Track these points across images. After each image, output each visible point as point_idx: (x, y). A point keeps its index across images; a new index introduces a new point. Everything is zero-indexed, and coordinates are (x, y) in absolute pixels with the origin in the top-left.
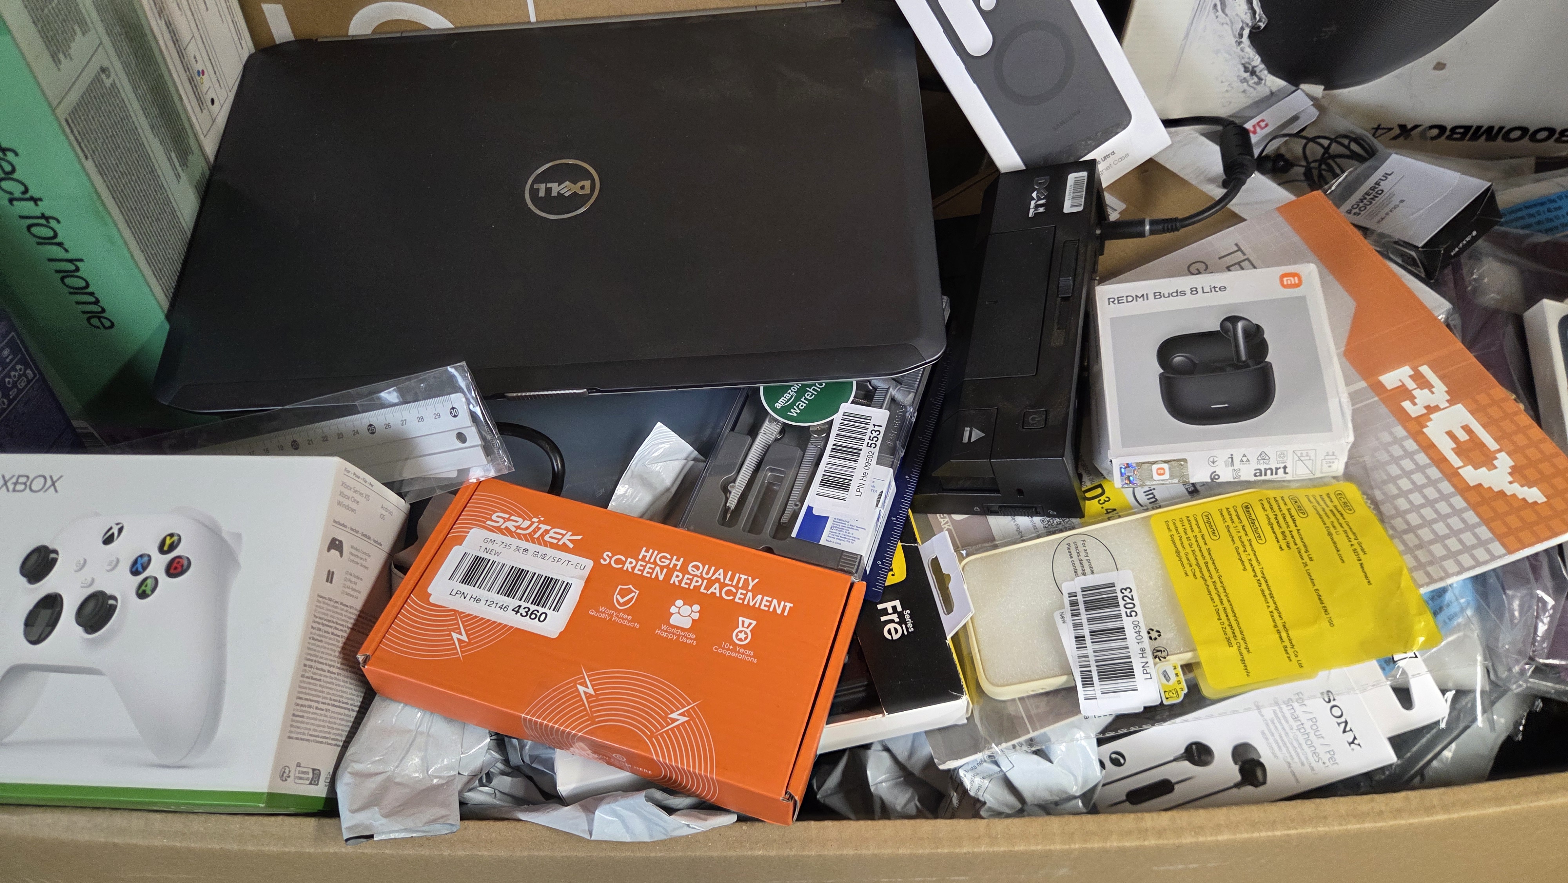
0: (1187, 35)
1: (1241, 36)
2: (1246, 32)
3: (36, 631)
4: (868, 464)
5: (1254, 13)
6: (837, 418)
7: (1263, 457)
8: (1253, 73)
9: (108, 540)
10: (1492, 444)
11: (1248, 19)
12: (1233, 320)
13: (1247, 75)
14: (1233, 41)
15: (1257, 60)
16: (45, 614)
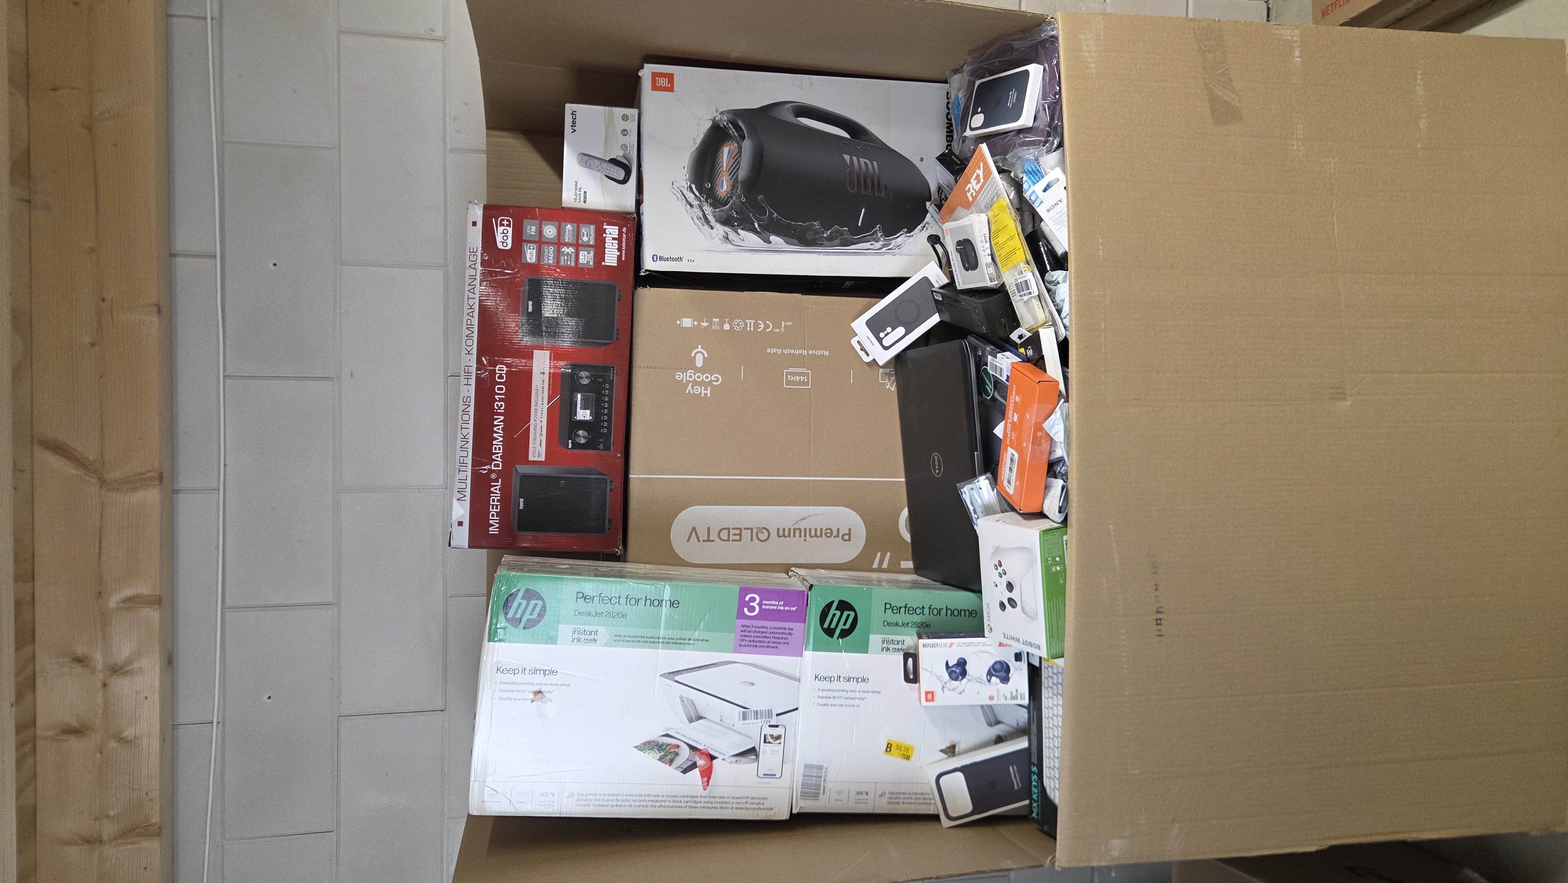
0: (910, 255)
1: (910, 236)
2: (908, 235)
3: (1015, 605)
4: (997, 362)
5: (901, 235)
6: (991, 372)
7: (981, 242)
8: (924, 227)
9: (996, 585)
10: (975, 174)
11: (903, 236)
12: (957, 249)
13: (925, 229)
14: (911, 238)
15: (919, 227)
16: (1011, 602)
